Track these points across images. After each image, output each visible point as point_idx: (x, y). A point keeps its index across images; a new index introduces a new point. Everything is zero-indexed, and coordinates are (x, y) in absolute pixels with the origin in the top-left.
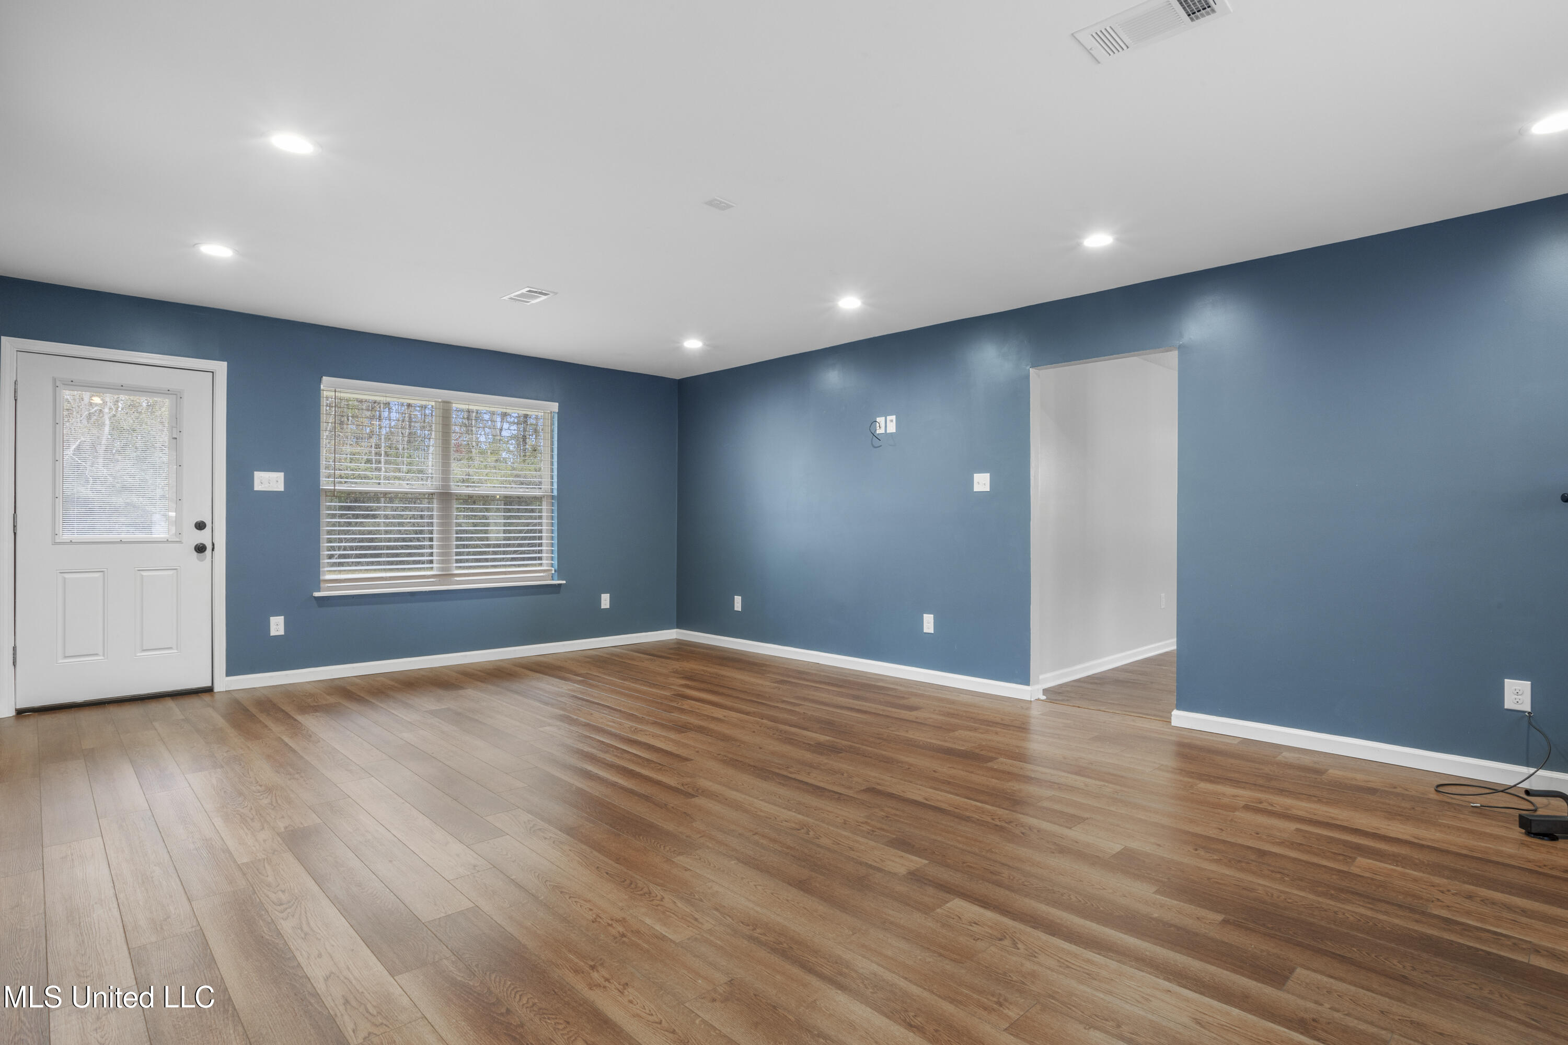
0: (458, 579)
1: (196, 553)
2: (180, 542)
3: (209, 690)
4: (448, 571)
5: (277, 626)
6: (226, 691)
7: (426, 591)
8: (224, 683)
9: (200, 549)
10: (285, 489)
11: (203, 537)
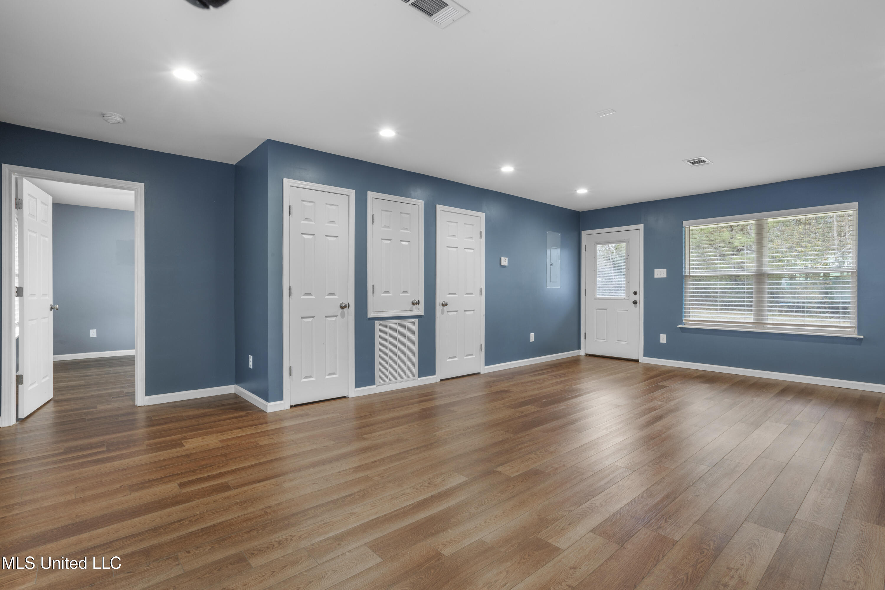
0: (768, 326)
1: (634, 304)
2: (628, 300)
3: (637, 361)
4: (762, 321)
5: (663, 338)
6: (643, 363)
7: (742, 331)
8: (644, 360)
9: (635, 303)
10: (667, 276)
11: (635, 298)
